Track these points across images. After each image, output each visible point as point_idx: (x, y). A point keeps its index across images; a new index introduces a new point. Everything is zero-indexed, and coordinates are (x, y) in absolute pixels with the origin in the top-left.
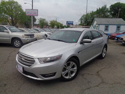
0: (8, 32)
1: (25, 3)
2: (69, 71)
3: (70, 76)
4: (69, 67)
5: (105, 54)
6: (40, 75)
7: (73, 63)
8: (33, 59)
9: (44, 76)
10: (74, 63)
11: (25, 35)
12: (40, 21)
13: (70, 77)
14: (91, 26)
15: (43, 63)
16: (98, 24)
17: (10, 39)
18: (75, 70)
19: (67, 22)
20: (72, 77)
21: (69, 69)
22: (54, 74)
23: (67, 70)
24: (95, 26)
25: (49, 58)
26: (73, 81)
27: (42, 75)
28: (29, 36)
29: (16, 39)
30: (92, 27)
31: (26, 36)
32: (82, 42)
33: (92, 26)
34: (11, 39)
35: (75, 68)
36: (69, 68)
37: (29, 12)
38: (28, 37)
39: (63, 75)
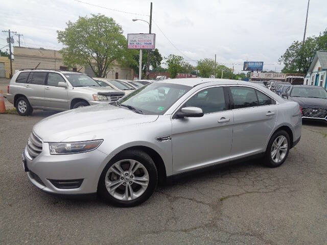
0: (66, 87)
1: (134, 20)
2: (128, 183)
3: (129, 195)
4: (128, 172)
5: (283, 156)
6: (48, 181)
7: (136, 164)
8: (41, 142)
9: (56, 183)
10: (140, 165)
11: (100, 94)
12: (168, 61)
13: (130, 199)
14: (308, 75)
15: (55, 153)
16: (324, 70)
17: (67, 102)
18: (144, 182)
19: (245, 63)
20: (134, 198)
21: (127, 177)
22: (78, 183)
23: (122, 178)
24: (318, 75)
25: (69, 145)
26: (135, 209)
27: (52, 181)
28: (109, 98)
29: (80, 102)
30: (309, 79)
31: (101, 96)
32: (179, 113)
33: (311, 74)
34: (70, 101)
35: (146, 178)
36: (127, 174)
37: (135, 41)
38: (105, 98)
39: (109, 190)
